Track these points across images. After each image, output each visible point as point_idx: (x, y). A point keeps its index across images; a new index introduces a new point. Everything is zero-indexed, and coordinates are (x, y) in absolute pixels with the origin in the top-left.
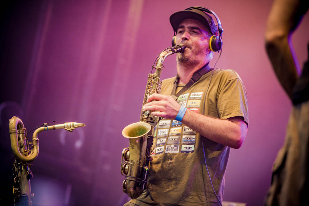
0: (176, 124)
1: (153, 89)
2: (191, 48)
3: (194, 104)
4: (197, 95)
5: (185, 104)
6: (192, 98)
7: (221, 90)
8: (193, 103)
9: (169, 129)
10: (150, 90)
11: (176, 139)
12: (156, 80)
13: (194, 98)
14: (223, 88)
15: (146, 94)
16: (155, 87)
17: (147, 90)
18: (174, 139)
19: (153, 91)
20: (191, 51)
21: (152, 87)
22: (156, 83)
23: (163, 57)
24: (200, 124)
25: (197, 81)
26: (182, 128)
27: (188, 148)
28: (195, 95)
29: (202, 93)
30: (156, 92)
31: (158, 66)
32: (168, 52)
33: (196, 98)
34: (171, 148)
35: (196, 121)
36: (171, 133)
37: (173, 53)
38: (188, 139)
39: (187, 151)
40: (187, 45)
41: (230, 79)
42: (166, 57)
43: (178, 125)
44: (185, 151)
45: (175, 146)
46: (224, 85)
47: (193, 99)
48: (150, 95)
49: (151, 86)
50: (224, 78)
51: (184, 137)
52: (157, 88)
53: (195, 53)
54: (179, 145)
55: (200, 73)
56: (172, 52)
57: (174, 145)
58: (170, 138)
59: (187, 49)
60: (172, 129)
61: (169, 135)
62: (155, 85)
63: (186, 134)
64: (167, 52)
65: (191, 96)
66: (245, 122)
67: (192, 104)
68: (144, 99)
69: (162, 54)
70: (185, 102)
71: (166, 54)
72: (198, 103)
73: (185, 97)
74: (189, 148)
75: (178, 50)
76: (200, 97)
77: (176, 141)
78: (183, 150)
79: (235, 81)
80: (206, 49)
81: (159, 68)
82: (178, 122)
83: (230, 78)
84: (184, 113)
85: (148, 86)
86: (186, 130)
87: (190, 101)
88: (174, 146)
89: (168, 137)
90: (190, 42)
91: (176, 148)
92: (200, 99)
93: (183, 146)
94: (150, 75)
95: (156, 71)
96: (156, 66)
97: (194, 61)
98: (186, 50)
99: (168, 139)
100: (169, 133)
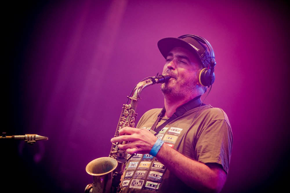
0: (147, 157)
1: (126, 122)
2: (176, 79)
3: (170, 140)
4: (176, 130)
5: (162, 137)
6: (170, 132)
7: (203, 130)
8: (169, 138)
9: (139, 162)
10: (122, 123)
11: (142, 174)
12: (130, 112)
13: (172, 133)
14: (206, 128)
15: (119, 126)
16: (129, 120)
17: (120, 122)
18: (140, 174)
19: (125, 124)
20: (176, 82)
21: (125, 120)
22: (130, 115)
23: (141, 87)
24: (174, 164)
25: (180, 116)
26: (152, 163)
27: (152, 185)
28: (174, 130)
29: (181, 130)
30: (128, 125)
31: (134, 97)
32: (147, 82)
33: (174, 133)
34: (136, 183)
35: (170, 160)
36: (139, 167)
37: (153, 84)
38: (155, 175)
39: (150, 189)
40: (173, 75)
41: (215, 120)
42: (143, 87)
43: (148, 159)
44: (148, 188)
45: (140, 182)
46: (208, 124)
47: (170, 134)
48: (122, 128)
49: (125, 118)
50: (209, 116)
51: (151, 172)
52: (130, 121)
53: (179, 85)
54: (144, 181)
55: (185, 108)
56: (152, 82)
57: (139, 180)
58: (138, 172)
59: (172, 80)
60: (142, 163)
61: (138, 169)
62: (128, 117)
63: (154, 170)
64: (145, 83)
65: (170, 131)
66: (224, 171)
67: (168, 140)
68: (116, 131)
69: (140, 84)
70: (162, 135)
71: (144, 84)
72: (174, 139)
73: (164, 130)
74: (154, 186)
75: (160, 80)
76: (178, 134)
77: (142, 176)
78: (146, 186)
79: (221, 122)
80: (193, 82)
81: (134, 99)
82: (150, 156)
83: (216, 118)
84: (159, 148)
85: (122, 118)
86: (155, 166)
87: (167, 136)
88: (138, 182)
89: (136, 171)
90: (176, 72)
91: (140, 183)
92: (178, 136)
93: (148, 182)
94: (124, 106)
95: (131, 102)
96: (132, 97)
97: (179, 94)
98: (170, 81)
99: (136, 173)
100: (138, 167)
